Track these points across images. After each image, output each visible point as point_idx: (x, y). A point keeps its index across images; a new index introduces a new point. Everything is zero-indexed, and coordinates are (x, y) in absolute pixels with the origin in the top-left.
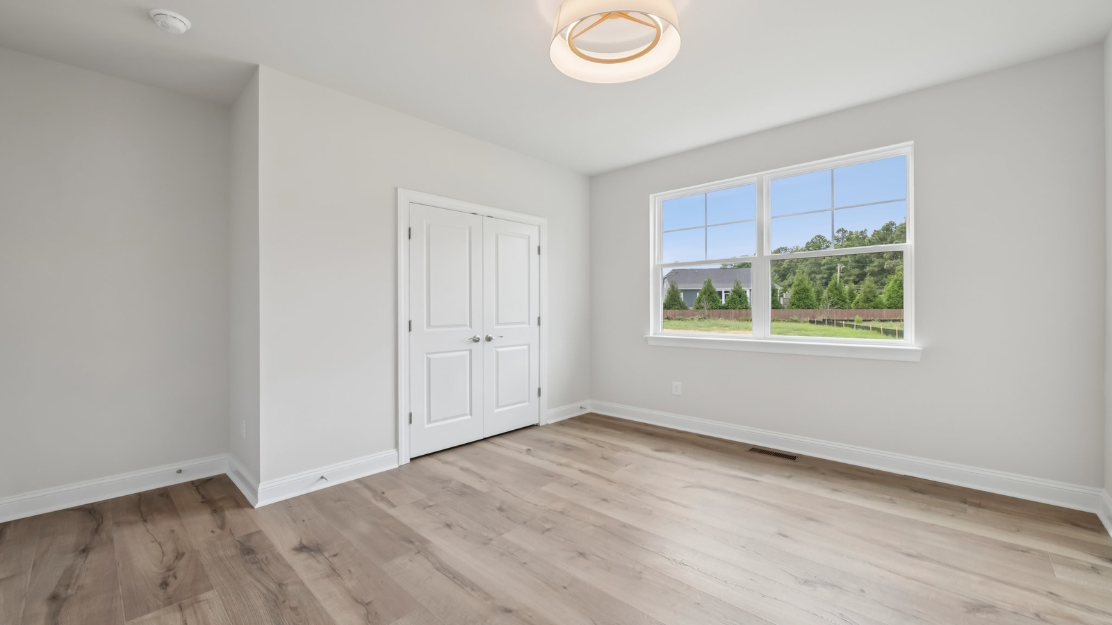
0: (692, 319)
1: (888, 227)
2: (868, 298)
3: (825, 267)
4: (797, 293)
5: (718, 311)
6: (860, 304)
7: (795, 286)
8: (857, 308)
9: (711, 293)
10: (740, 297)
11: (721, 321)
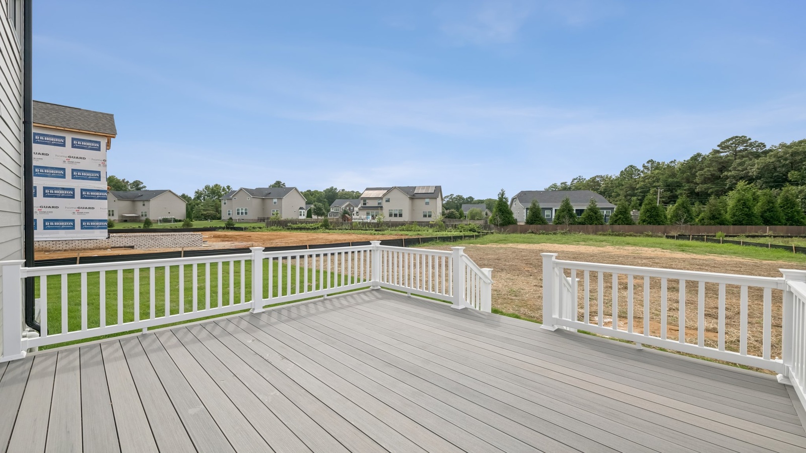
0: (555, 234)
1: (695, 158)
2: (713, 216)
3: (639, 191)
4: (648, 211)
5: (576, 226)
6: (706, 221)
7: (646, 204)
8: (703, 225)
9: (569, 210)
10: (596, 213)
11: (582, 235)
